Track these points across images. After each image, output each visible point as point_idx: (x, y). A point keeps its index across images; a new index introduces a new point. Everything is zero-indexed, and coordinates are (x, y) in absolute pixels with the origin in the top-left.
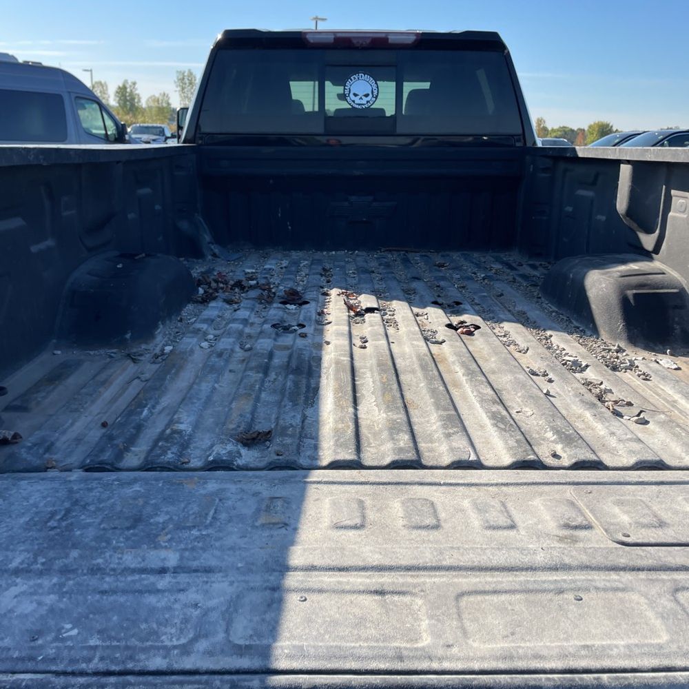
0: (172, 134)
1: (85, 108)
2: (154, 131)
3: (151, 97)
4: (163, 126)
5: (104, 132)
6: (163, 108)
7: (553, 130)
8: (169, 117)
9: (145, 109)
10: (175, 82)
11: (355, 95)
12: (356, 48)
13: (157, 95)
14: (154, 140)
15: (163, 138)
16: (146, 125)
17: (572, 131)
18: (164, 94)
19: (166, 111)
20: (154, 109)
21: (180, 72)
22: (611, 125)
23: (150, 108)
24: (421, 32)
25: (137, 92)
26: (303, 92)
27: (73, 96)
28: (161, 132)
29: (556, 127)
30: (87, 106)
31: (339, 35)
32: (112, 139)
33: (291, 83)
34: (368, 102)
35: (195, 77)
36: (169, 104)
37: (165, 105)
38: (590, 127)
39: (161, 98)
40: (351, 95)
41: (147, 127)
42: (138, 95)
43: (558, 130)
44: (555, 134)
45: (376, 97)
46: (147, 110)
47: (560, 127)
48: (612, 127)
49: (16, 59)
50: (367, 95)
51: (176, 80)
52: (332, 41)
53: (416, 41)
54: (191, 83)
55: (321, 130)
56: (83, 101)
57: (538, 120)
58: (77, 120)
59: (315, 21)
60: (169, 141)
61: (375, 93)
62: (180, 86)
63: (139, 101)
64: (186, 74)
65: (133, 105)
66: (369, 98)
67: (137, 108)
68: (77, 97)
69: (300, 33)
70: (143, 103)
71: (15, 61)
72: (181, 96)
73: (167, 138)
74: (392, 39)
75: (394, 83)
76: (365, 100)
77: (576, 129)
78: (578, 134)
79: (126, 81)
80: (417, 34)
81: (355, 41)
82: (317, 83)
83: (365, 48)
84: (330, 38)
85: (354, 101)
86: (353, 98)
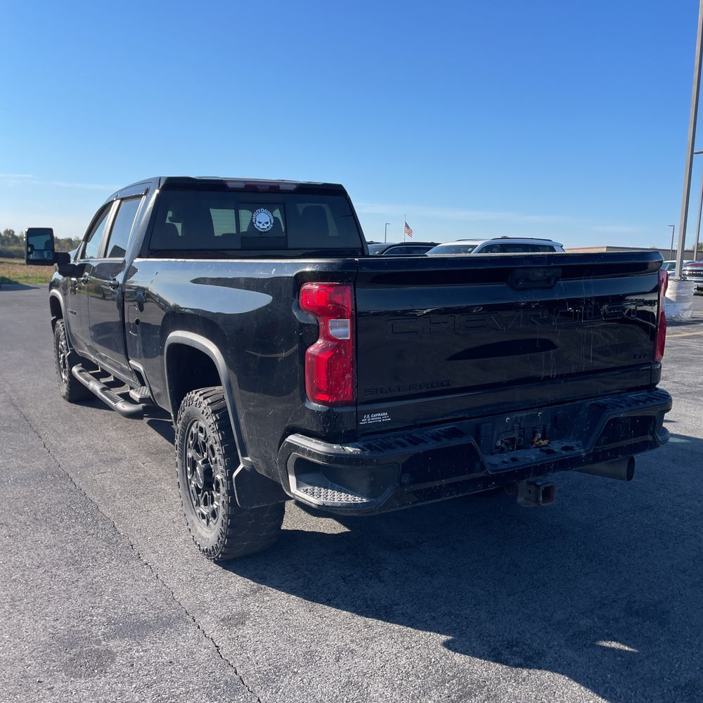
11: (260, 223)
12: (261, 192)
24: (299, 183)
31: (247, 183)
33: (211, 210)
34: (268, 227)
40: (257, 222)
50: (267, 223)
52: (243, 187)
53: (297, 188)
66: (268, 225)
69: (221, 181)
74: (282, 187)
76: (266, 226)
80: (296, 184)
81: (259, 187)
82: (233, 211)
83: (264, 192)
84: (242, 185)
85: (259, 227)
86: (258, 224)
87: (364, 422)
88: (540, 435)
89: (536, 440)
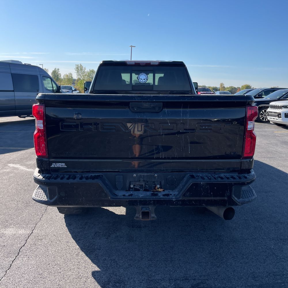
0: (75, 89)
1: (45, 80)
2: (67, 88)
3: (65, 75)
4: (71, 86)
5: (52, 89)
6: (70, 79)
7: (227, 88)
8: (72, 82)
9: (62, 79)
10: (75, 69)
11: (141, 79)
12: (141, 66)
13: (68, 74)
14: (68, 92)
15: (71, 91)
16: (64, 86)
17: (235, 88)
18: (70, 73)
19: (71, 80)
20: (66, 79)
21: (77, 65)
22: (250, 86)
23: (64, 79)
24: (160, 61)
25: (60, 73)
26: (125, 77)
27: (42, 76)
28: (71, 88)
29: (228, 87)
30: (46, 79)
31: (136, 62)
32: (55, 91)
33: (122, 74)
34: (145, 81)
35: (83, 67)
36: (72, 77)
37: (70, 78)
38: (242, 86)
39: (69, 75)
40: (140, 79)
41: (65, 87)
42: (60, 74)
43: (229, 88)
44: (228, 89)
45: (147, 80)
46: (63, 79)
47: (230, 87)
48: (251, 87)
49: (22, 63)
50: (144, 79)
51: (75, 68)
52: (134, 64)
53: (159, 64)
54: (81, 69)
55: (131, 89)
56: (45, 78)
57: (221, 84)
58: (43, 85)
59: (131, 47)
60: (74, 92)
61: (147, 79)
62: (77, 70)
63: (60, 76)
64: (79, 66)
65: (58, 78)
66: (145, 80)
67: (59, 79)
68: (43, 76)
69: (125, 62)
70: (62, 77)
71: (21, 64)
72: (77, 75)
73: (73, 91)
74: (152, 63)
75: (153, 74)
76: (144, 81)
77: (236, 88)
78: (237, 89)
79: (55, 69)
80: (159, 62)
81: (141, 64)
82: (130, 74)
83: (143, 66)
84: (134, 63)
85: (141, 81)
86: (140, 80)
87: (53, 166)
88: (158, 186)
89: (157, 188)
